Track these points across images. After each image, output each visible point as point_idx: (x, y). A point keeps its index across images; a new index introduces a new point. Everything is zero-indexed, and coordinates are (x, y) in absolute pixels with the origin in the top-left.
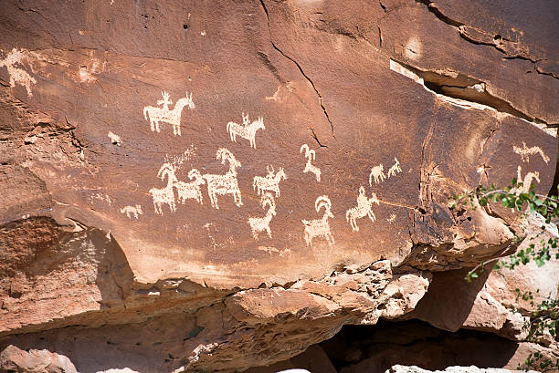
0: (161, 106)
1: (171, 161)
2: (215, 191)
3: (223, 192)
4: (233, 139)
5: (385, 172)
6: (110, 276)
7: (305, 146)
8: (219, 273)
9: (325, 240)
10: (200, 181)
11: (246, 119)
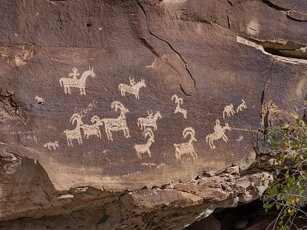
0: (72, 77)
1: (79, 112)
2: (110, 129)
3: (116, 129)
4: (123, 94)
5: (235, 109)
6: (40, 187)
7: (175, 96)
8: (113, 182)
9: (190, 156)
10: (99, 123)
11: (132, 81)
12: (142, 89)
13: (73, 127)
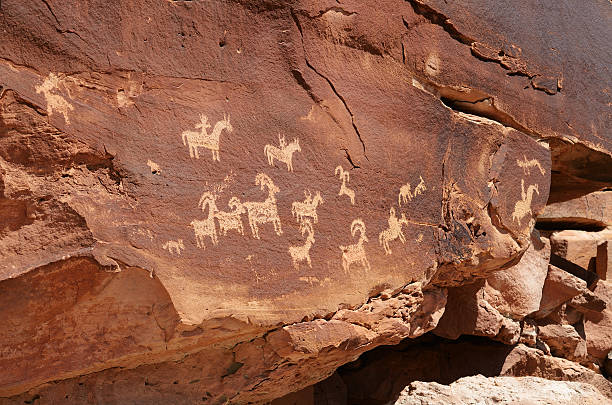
1: (211, 190)
2: (255, 219)
3: (263, 220)
4: (271, 162)
6: (152, 317)
7: (339, 167)
8: (262, 309)
10: (240, 210)
11: (282, 141)
12: (296, 154)
13: (203, 216)
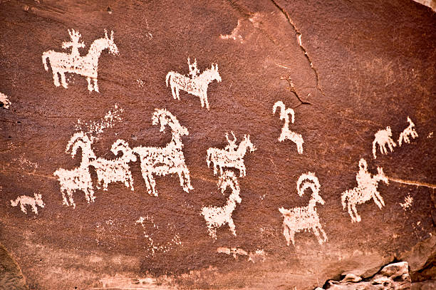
0: (68, 51)
1: (85, 130)
2: (151, 170)
3: (163, 171)
4: (176, 95)
5: (395, 137)
7: (280, 104)
9: (312, 236)
10: (129, 156)
11: (193, 68)
12: (213, 86)
